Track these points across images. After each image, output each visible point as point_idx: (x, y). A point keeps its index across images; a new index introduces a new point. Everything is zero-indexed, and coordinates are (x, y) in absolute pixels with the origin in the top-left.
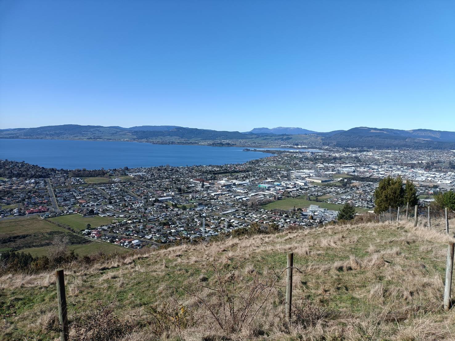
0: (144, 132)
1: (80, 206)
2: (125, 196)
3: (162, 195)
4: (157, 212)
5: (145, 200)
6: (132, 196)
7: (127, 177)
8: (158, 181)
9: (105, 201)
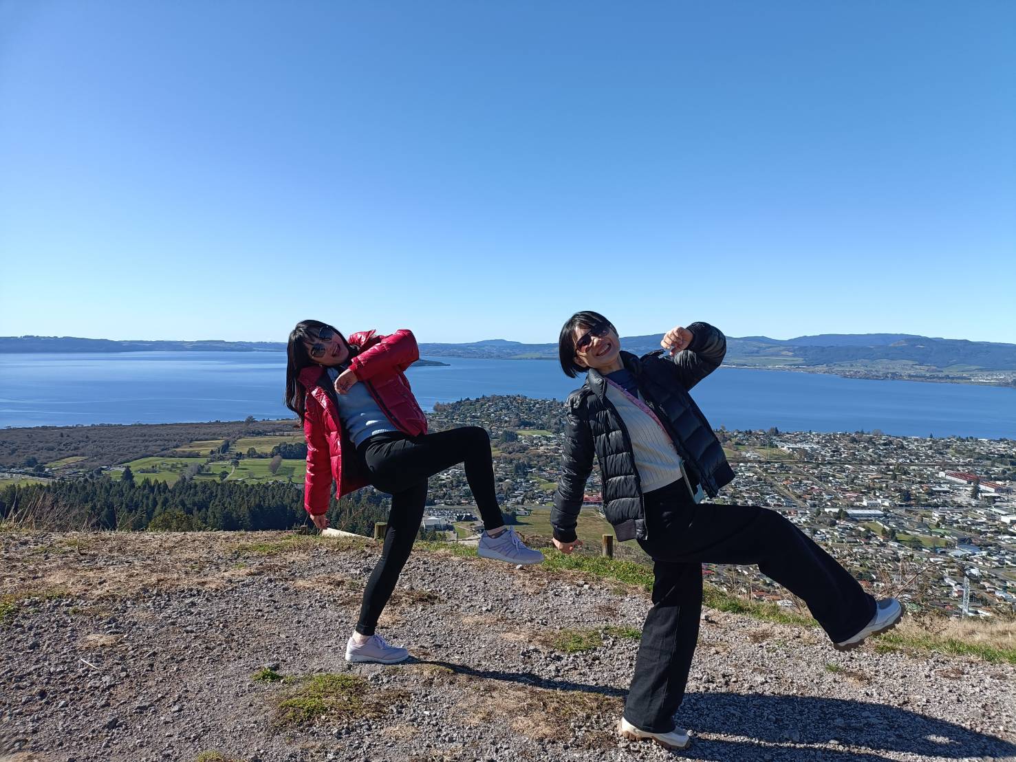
0: (823, 349)
2: (768, 494)
3: (858, 503)
4: (843, 542)
5: (815, 510)
6: (783, 497)
7: (775, 451)
8: (848, 469)
9: (724, 499)
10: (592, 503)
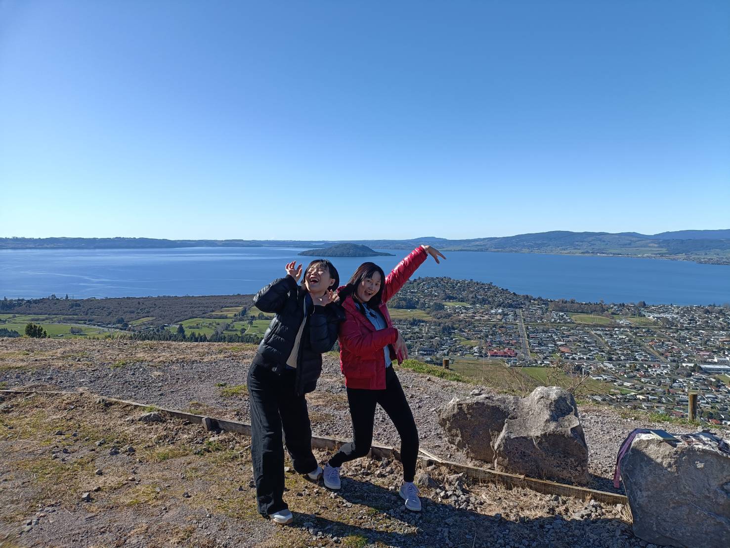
0: (682, 242)
1: (561, 356)
2: (637, 352)
5: (674, 364)
6: (649, 354)
7: (643, 319)
8: (702, 334)
9: (602, 355)
10: (499, 356)
